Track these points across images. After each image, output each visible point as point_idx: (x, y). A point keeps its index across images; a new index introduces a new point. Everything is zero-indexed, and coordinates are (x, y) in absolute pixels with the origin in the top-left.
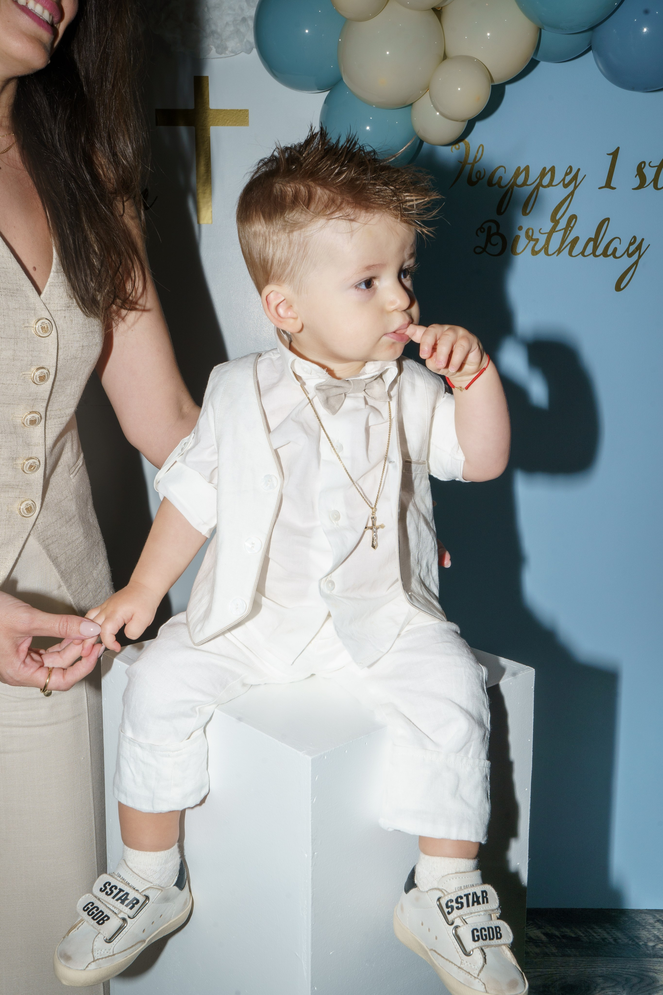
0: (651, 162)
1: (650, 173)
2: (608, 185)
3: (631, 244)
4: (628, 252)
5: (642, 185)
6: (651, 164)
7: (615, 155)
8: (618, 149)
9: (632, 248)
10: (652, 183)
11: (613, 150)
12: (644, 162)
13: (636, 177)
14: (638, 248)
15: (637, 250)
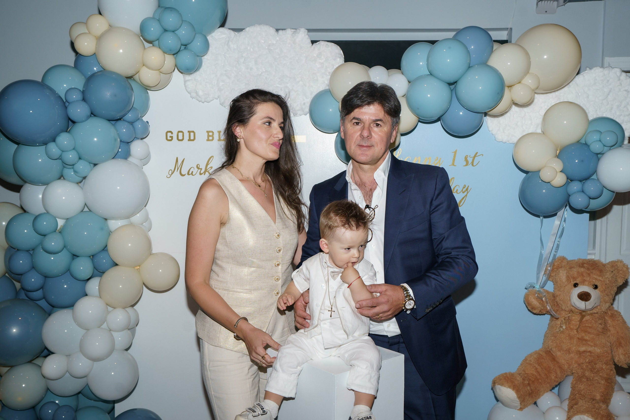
0: (470, 155)
1: (470, 160)
2: (453, 164)
3: (464, 188)
4: (463, 191)
5: (467, 164)
7: (455, 152)
8: (456, 150)
9: (464, 189)
10: (471, 164)
11: (454, 151)
12: (467, 156)
13: (464, 161)
14: (467, 190)
15: (466, 190)
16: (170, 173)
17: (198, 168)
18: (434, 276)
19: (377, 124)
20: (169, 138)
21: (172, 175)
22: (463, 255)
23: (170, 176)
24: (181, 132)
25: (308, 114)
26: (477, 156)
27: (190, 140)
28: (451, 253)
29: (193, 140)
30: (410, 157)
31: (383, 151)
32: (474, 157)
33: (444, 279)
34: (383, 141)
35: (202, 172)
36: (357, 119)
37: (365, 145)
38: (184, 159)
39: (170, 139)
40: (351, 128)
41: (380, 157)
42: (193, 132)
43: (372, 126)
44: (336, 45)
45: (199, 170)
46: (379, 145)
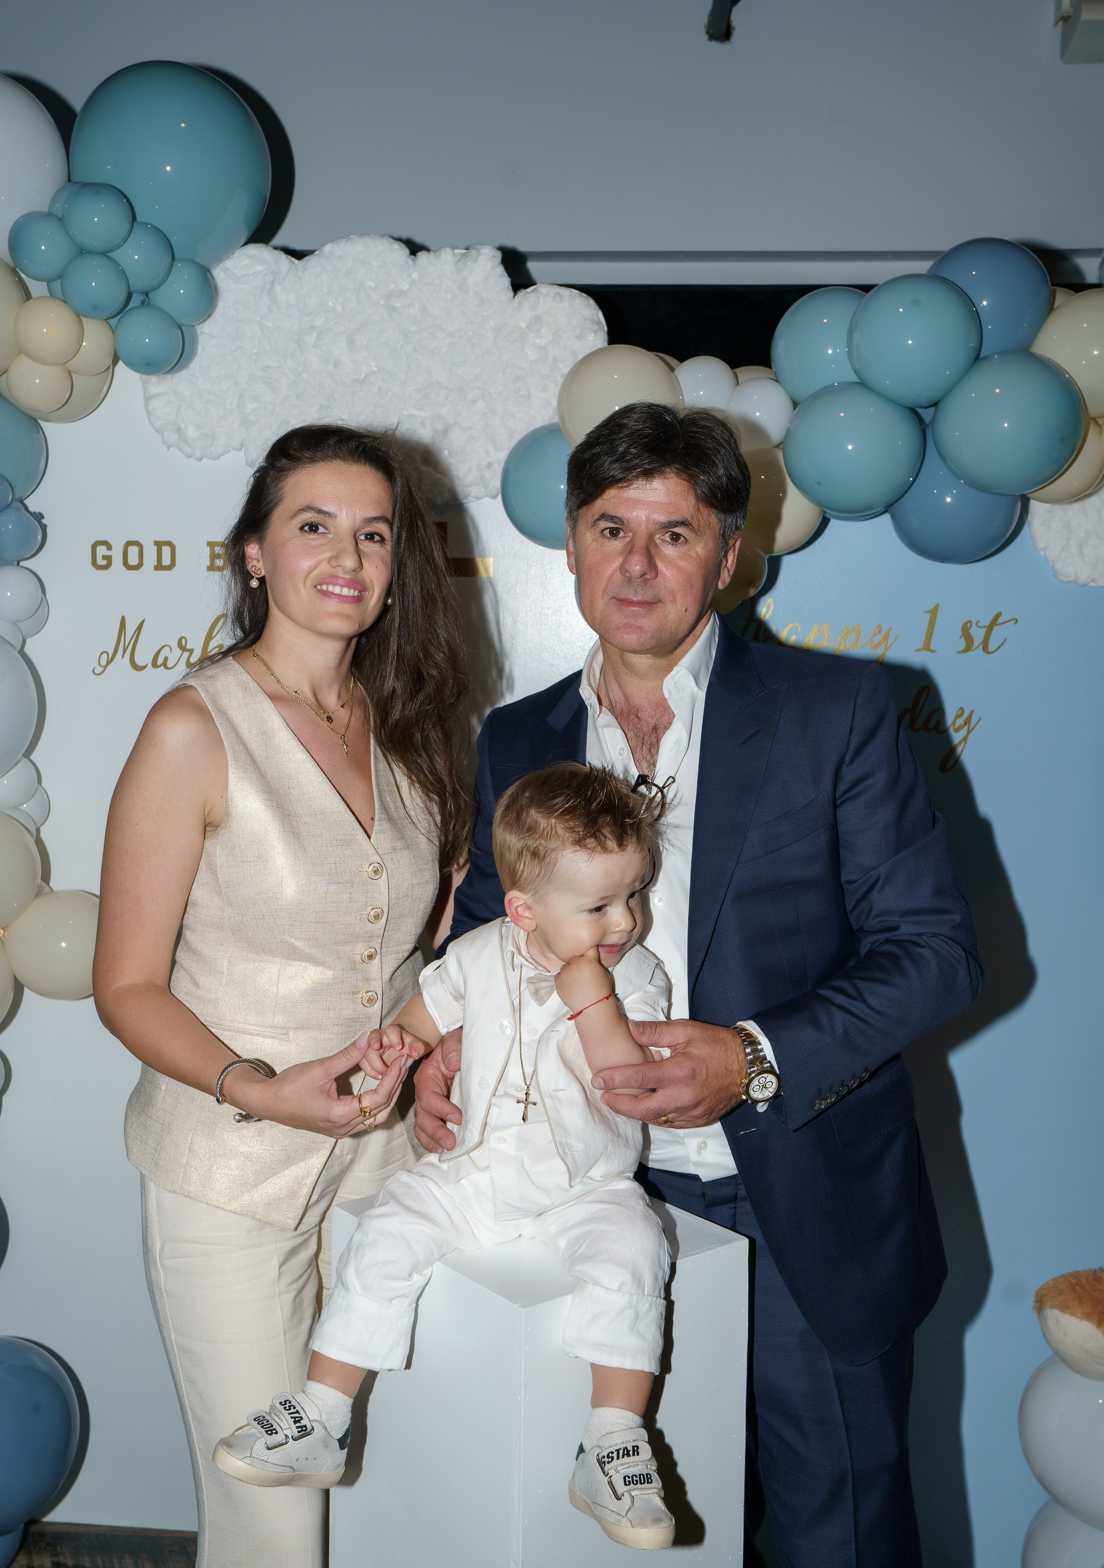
0: (978, 622)
1: (978, 635)
2: (927, 646)
3: (958, 716)
4: (955, 726)
5: (968, 648)
6: (979, 624)
7: (934, 612)
8: (938, 605)
9: (959, 721)
10: (981, 647)
11: (931, 607)
12: (970, 622)
13: (961, 638)
14: (967, 722)
15: (965, 724)
16: (104, 662)
17: (183, 648)
18: (840, 999)
19: (674, 534)
20: (101, 562)
21: (108, 668)
22: (934, 935)
23: (103, 669)
24: (136, 543)
25: (500, 499)
26: (998, 625)
27: (159, 567)
28: (897, 928)
29: (170, 568)
30: (798, 625)
31: (690, 617)
32: (990, 625)
33: (872, 1009)
34: (691, 587)
35: (193, 660)
36: (612, 519)
37: (635, 599)
38: (143, 622)
39: (105, 562)
40: (594, 545)
41: (682, 634)
42: (169, 544)
43: (658, 541)
44: (584, 294)
45: (186, 654)
46: (679, 598)
